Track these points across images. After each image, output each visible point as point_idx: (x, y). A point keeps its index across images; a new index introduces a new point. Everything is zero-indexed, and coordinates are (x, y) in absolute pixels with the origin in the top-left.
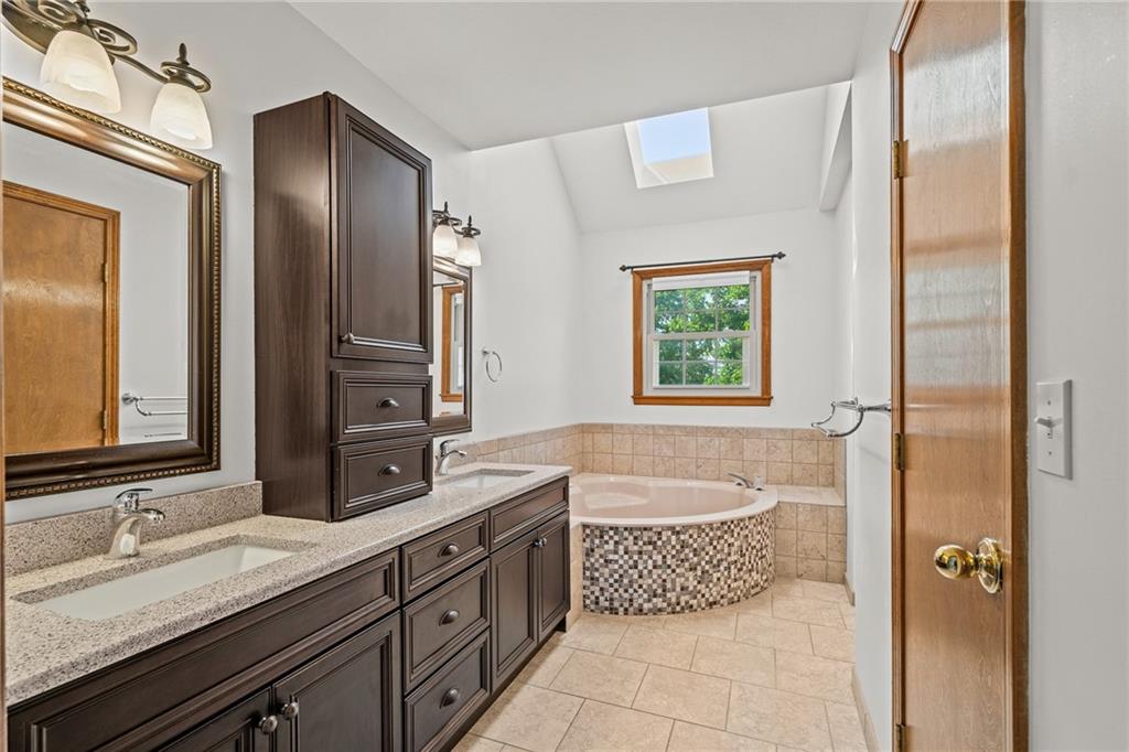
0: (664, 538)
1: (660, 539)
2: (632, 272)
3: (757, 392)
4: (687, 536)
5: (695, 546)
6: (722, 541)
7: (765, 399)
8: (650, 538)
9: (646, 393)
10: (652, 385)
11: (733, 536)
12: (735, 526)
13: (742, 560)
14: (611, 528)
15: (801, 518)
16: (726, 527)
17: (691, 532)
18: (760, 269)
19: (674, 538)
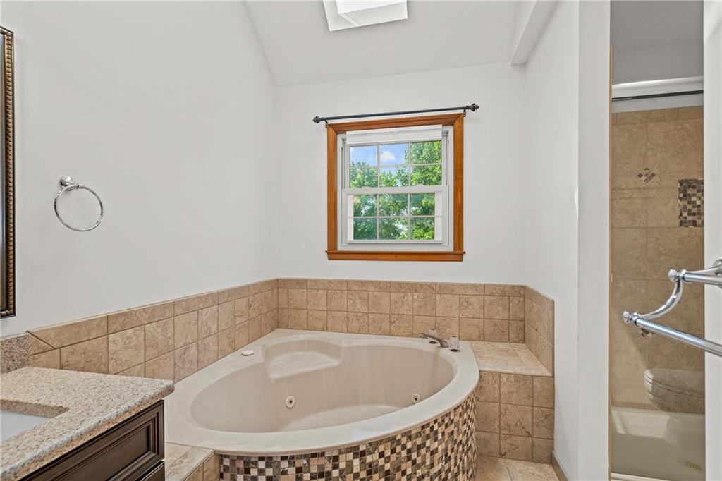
0: (342, 465)
1: (335, 467)
2: (329, 126)
3: (449, 247)
4: (376, 456)
5: (387, 467)
6: (423, 451)
7: (457, 254)
8: (321, 467)
9: (341, 248)
10: (346, 239)
11: (436, 439)
12: (439, 426)
13: (447, 467)
14: (261, 459)
15: (504, 389)
16: (428, 430)
17: (381, 448)
18: (452, 124)
19: (357, 462)
